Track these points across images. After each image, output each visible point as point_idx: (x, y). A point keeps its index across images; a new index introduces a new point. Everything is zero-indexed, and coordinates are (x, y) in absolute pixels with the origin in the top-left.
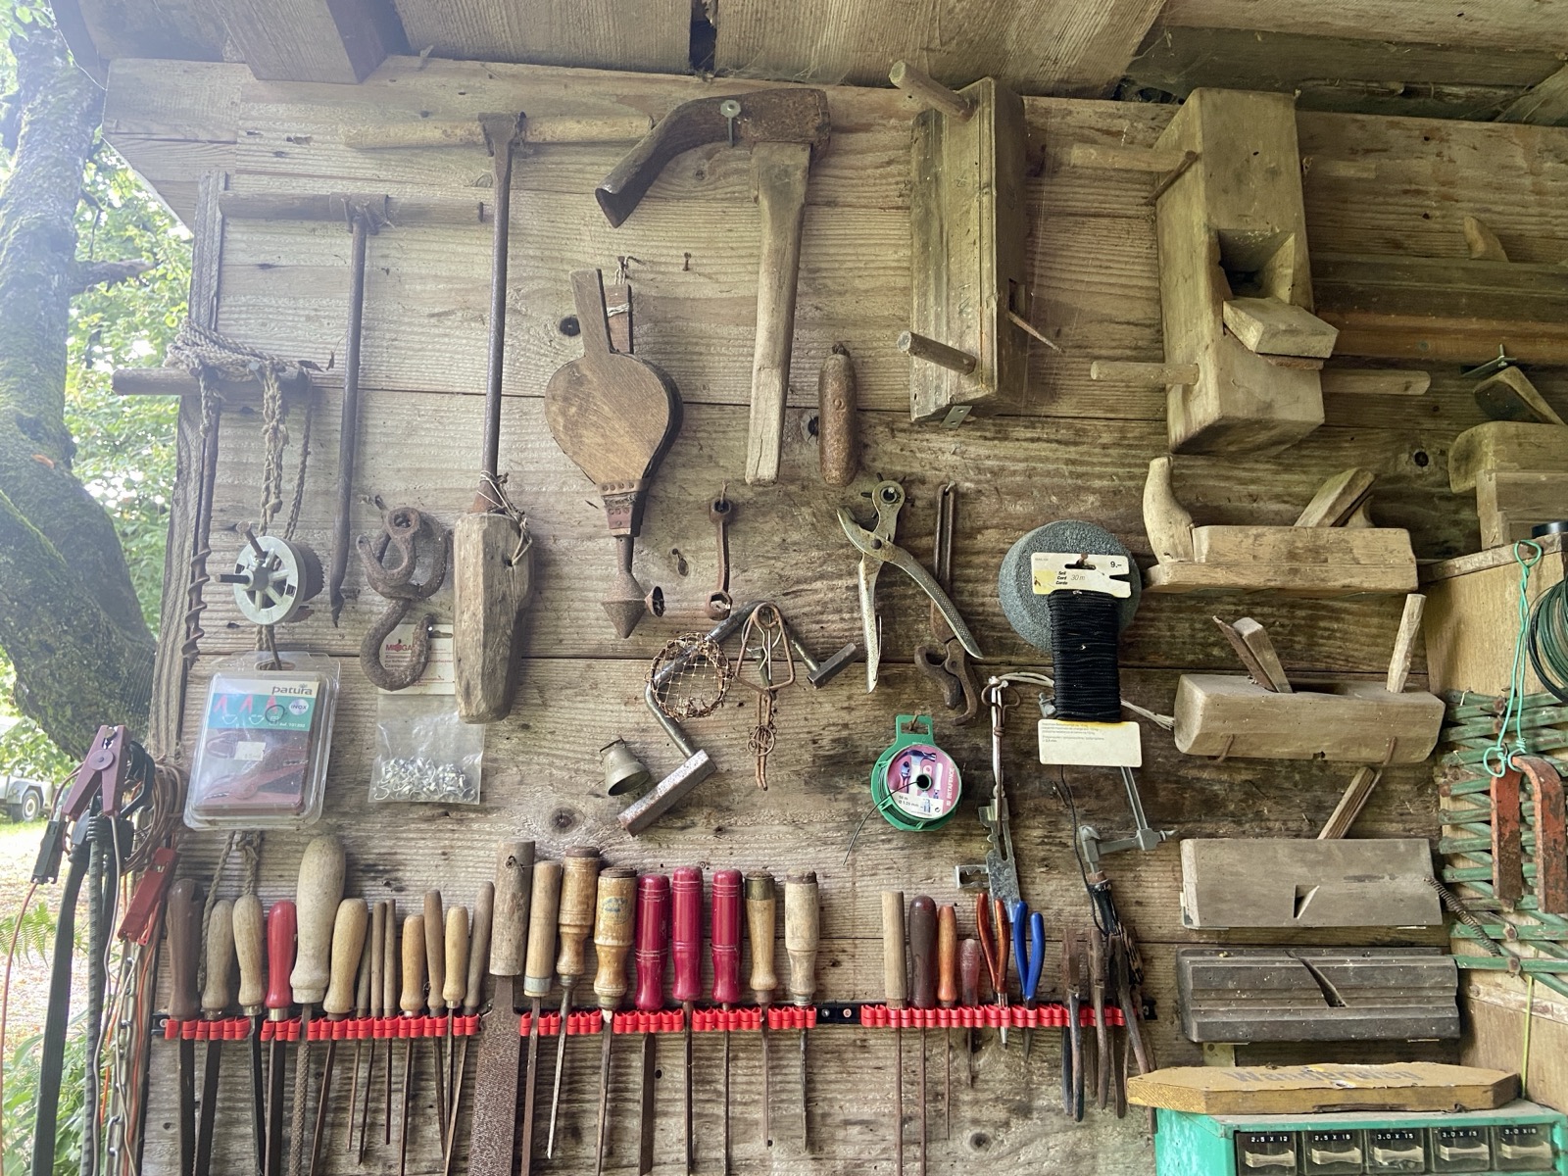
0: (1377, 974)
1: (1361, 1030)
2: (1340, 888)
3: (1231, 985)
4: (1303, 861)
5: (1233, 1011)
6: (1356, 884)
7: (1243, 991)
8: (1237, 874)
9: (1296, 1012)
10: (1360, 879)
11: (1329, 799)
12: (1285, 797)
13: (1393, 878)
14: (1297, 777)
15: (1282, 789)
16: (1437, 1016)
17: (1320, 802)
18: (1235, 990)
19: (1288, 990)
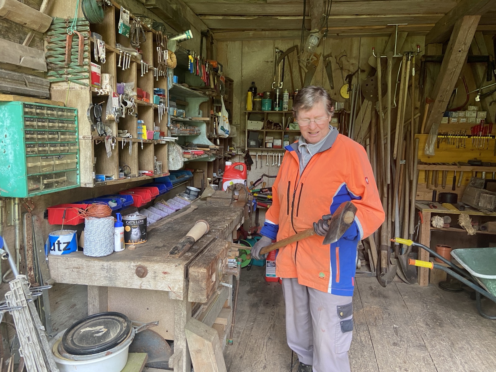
0: (36, 80)
1: (32, 93)
2: (29, 58)
3: (7, 77)
4: (21, 50)
5: (7, 84)
6: (31, 58)
7: (9, 79)
8: (7, 49)
9: (19, 86)
10: (32, 57)
11: (23, 37)
12: (14, 34)
13: (38, 59)
14: (17, 29)
15: (14, 31)
16: (46, 92)
17: (22, 37)
18: (7, 78)
19: (18, 80)
